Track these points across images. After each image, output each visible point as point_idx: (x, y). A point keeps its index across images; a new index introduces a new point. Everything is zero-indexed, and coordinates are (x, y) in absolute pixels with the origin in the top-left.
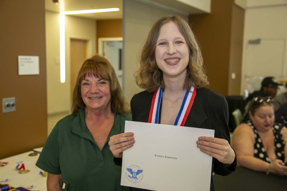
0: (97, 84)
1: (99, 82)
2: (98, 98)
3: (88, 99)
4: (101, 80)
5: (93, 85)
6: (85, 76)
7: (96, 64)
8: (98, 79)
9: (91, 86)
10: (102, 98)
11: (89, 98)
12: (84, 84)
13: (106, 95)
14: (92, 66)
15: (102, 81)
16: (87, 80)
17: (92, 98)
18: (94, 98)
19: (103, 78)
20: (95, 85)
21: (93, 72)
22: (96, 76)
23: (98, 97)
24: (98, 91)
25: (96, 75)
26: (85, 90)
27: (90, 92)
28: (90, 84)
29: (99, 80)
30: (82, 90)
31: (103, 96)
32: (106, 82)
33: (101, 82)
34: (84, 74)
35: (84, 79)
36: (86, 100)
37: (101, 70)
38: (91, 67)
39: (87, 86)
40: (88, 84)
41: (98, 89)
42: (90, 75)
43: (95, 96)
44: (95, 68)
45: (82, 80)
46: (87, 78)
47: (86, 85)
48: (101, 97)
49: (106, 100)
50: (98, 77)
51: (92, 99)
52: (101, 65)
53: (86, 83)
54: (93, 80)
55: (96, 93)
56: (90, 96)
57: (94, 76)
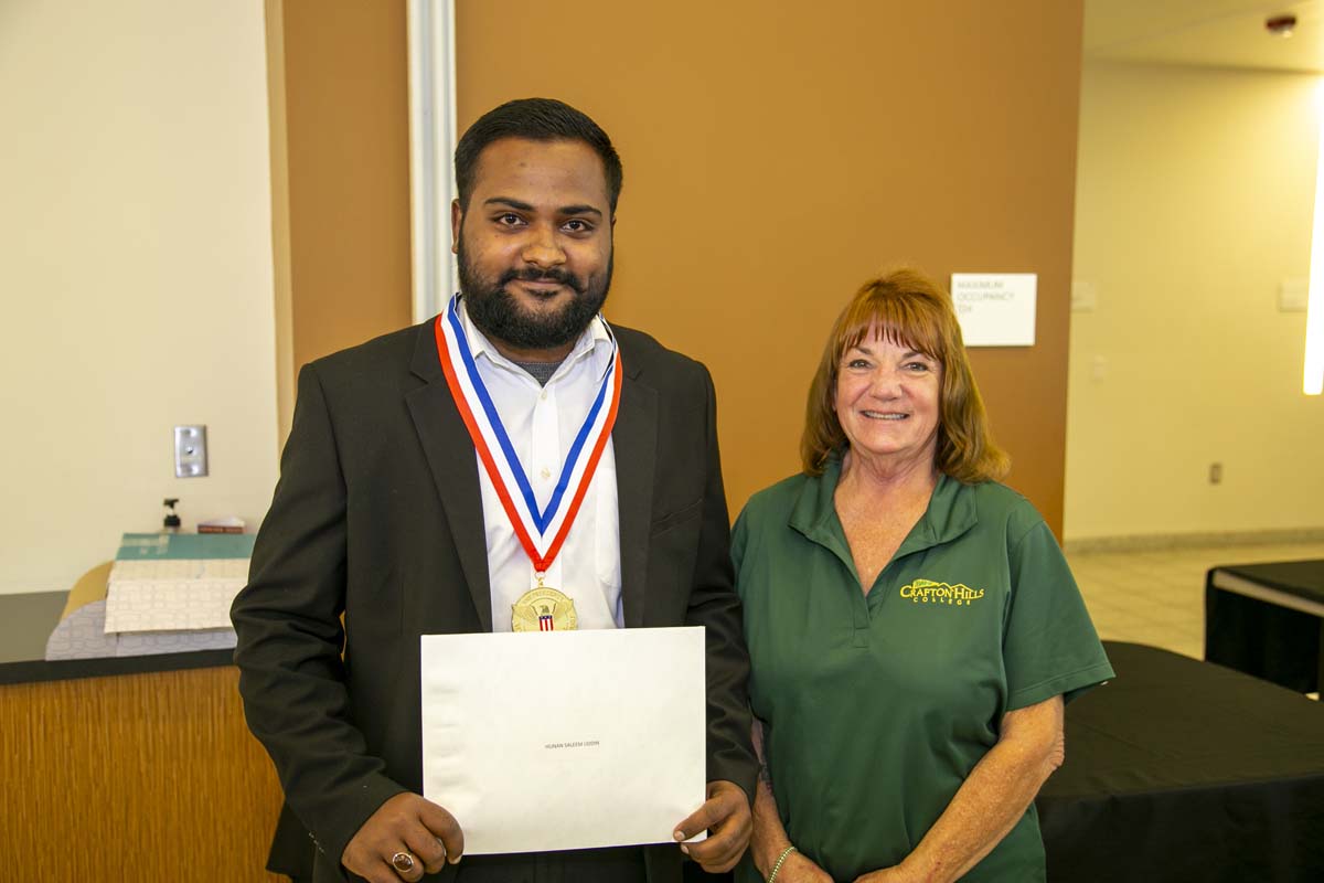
0: (900, 367)
1: (906, 362)
2: (894, 416)
3: (859, 416)
4: (916, 352)
5: (885, 371)
6: (862, 335)
7: (904, 298)
8: (907, 350)
9: (876, 371)
10: (906, 420)
11: (863, 413)
12: (852, 365)
13: (923, 409)
14: (890, 304)
15: (918, 358)
16: (865, 351)
17: (875, 415)
18: (880, 416)
19: (922, 351)
20: (893, 370)
21: (891, 323)
22: (900, 337)
23: (896, 413)
24: (898, 393)
25: (901, 335)
26: (852, 383)
27: (873, 392)
28: (873, 367)
29: (908, 356)
30: (842, 383)
31: (912, 412)
32: (932, 364)
33: (914, 363)
34: (860, 327)
35: (857, 346)
36: (851, 421)
37: (918, 320)
38: (887, 308)
39: (862, 371)
40: (866, 363)
41: (902, 387)
42: (880, 338)
43: (886, 407)
44: (900, 311)
45: (850, 348)
46: (869, 344)
47: (860, 366)
48: (906, 416)
49: (922, 426)
50: (906, 342)
51: (873, 418)
52: (918, 303)
53: (859, 362)
54: (886, 352)
55: (894, 399)
56: (870, 407)
57: (896, 339)
